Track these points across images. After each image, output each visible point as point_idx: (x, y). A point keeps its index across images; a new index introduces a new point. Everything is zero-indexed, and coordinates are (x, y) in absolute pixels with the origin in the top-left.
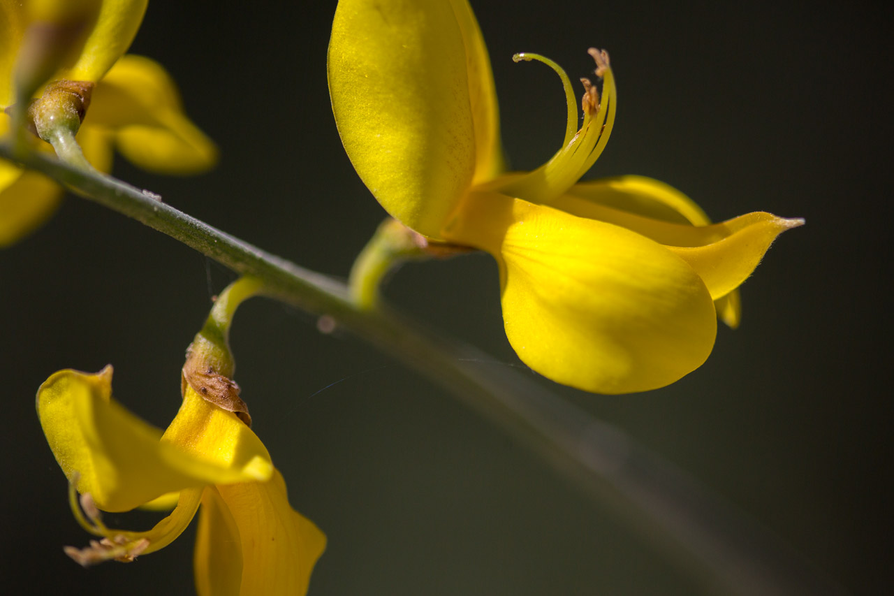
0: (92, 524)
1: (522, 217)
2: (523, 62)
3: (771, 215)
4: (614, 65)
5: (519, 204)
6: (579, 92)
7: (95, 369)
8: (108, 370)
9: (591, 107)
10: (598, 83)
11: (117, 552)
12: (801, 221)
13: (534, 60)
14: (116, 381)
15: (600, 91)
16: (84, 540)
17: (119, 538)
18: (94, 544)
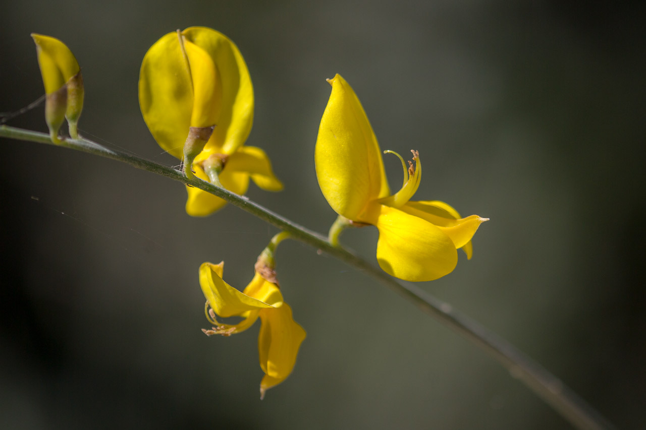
0: (213, 321)
1: (385, 213)
2: (388, 153)
3: (478, 216)
4: (421, 157)
5: (384, 207)
6: (408, 166)
7: (217, 262)
8: (222, 263)
9: (411, 172)
10: (414, 163)
11: (222, 332)
12: (488, 219)
13: (391, 153)
14: (225, 268)
15: (414, 166)
16: (209, 326)
17: (222, 327)
18: (214, 328)
